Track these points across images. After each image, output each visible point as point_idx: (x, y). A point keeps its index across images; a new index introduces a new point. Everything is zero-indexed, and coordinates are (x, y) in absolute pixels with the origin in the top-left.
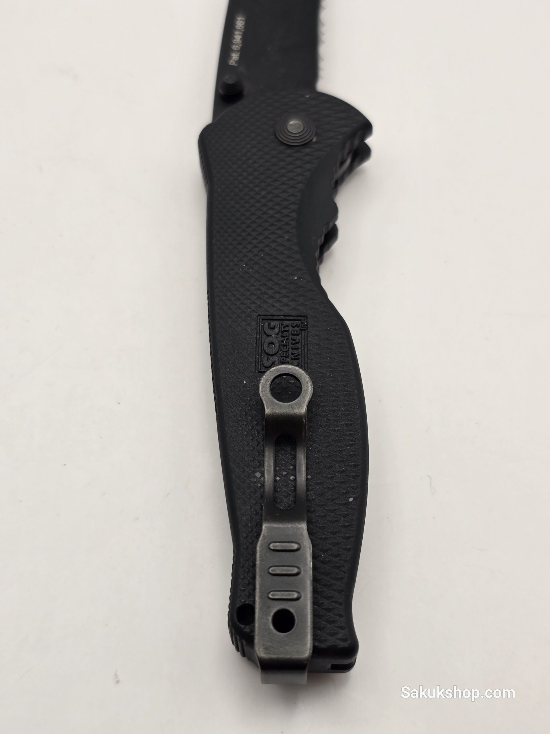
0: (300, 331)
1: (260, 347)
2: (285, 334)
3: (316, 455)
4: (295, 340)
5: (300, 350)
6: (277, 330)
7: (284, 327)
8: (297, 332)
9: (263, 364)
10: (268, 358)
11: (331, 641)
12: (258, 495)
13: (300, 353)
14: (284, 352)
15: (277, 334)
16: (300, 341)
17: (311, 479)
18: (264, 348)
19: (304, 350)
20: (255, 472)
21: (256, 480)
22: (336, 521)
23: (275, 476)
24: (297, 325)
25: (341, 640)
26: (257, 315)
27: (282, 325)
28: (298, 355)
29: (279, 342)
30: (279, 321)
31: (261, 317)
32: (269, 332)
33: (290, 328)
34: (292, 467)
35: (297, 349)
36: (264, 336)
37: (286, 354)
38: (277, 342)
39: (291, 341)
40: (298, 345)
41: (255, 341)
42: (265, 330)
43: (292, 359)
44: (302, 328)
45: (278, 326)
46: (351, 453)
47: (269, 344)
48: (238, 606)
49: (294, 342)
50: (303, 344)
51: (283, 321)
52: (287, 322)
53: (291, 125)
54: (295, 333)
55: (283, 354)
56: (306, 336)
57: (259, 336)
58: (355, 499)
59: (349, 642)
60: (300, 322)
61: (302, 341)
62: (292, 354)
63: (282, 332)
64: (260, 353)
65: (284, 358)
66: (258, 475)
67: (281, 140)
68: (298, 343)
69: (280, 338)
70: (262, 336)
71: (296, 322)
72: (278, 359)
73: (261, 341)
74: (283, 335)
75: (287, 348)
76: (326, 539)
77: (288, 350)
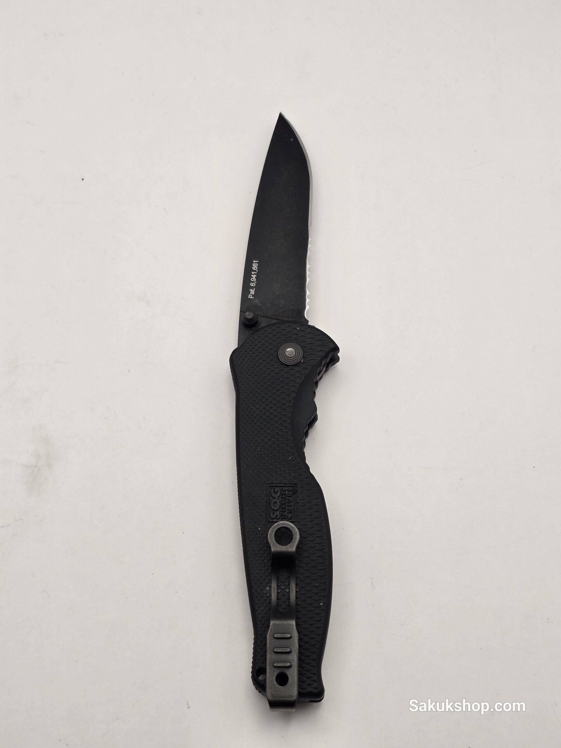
0: (293, 494)
1: (269, 505)
2: (283, 496)
3: (301, 576)
4: (290, 500)
5: (292, 507)
6: (279, 494)
7: (283, 492)
8: (291, 495)
9: (271, 517)
10: (273, 512)
11: (309, 689)
12: (268, 601)
13: (293, 509)
14: (283, 508)
15: (279, 496)
16: (293, 500)
17: (299, 591)
18: (271, 506)
19: (295, 507)
20: (265, 587)
21: (266, 592)
22: (313, 617)
23: (278, 589)
24: (291, 490)
25: (314, 688)
26: (267, 483)
27: (282, 490)
28: (292, 510)
29: (280, 502)
30: (280, 488)
31: (269, 484)
32: (274, 495)
33: (287, 492)
34: (287, 584)
35: (291, 506)
36: (271, 498)
37: (284, 510)
38: (279, 502)
39: (287, 501)
40: (291, 504)
41: (266, 501)
42: (272, 494)
43: (288, 513)
44: (294, 493)
45: (280, 491)
46: (322, 575)
47: (274, 503)
48: (257, 668)
49: (289, 502)
50: (294, 503)
51: (282, 488)
52: (285, 488)
53: (288, 351)
54: (290, 495)
55: (282, 510)
56: (296, 497)
57: (268, 498)
58: (324, 603)
59: (319, 689)
60: (293, 488)
61: (294, 501)
62: (288, 510)
63: (282, 495)
64: (269, 509)
65: (283, 513)
66: (268, 589)
67: (282, 361)
68: (292, 502)
69: (280, 499)
70: (270, 498)
71: (291, 488)
72: (280, 514)
73: (270, 501)
74: (283, 497)
75: (284, 506)
76: (307, 628)
77: (286, 507)
